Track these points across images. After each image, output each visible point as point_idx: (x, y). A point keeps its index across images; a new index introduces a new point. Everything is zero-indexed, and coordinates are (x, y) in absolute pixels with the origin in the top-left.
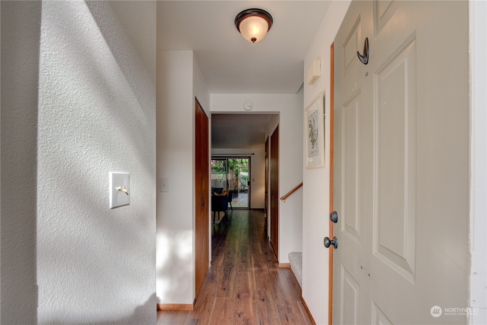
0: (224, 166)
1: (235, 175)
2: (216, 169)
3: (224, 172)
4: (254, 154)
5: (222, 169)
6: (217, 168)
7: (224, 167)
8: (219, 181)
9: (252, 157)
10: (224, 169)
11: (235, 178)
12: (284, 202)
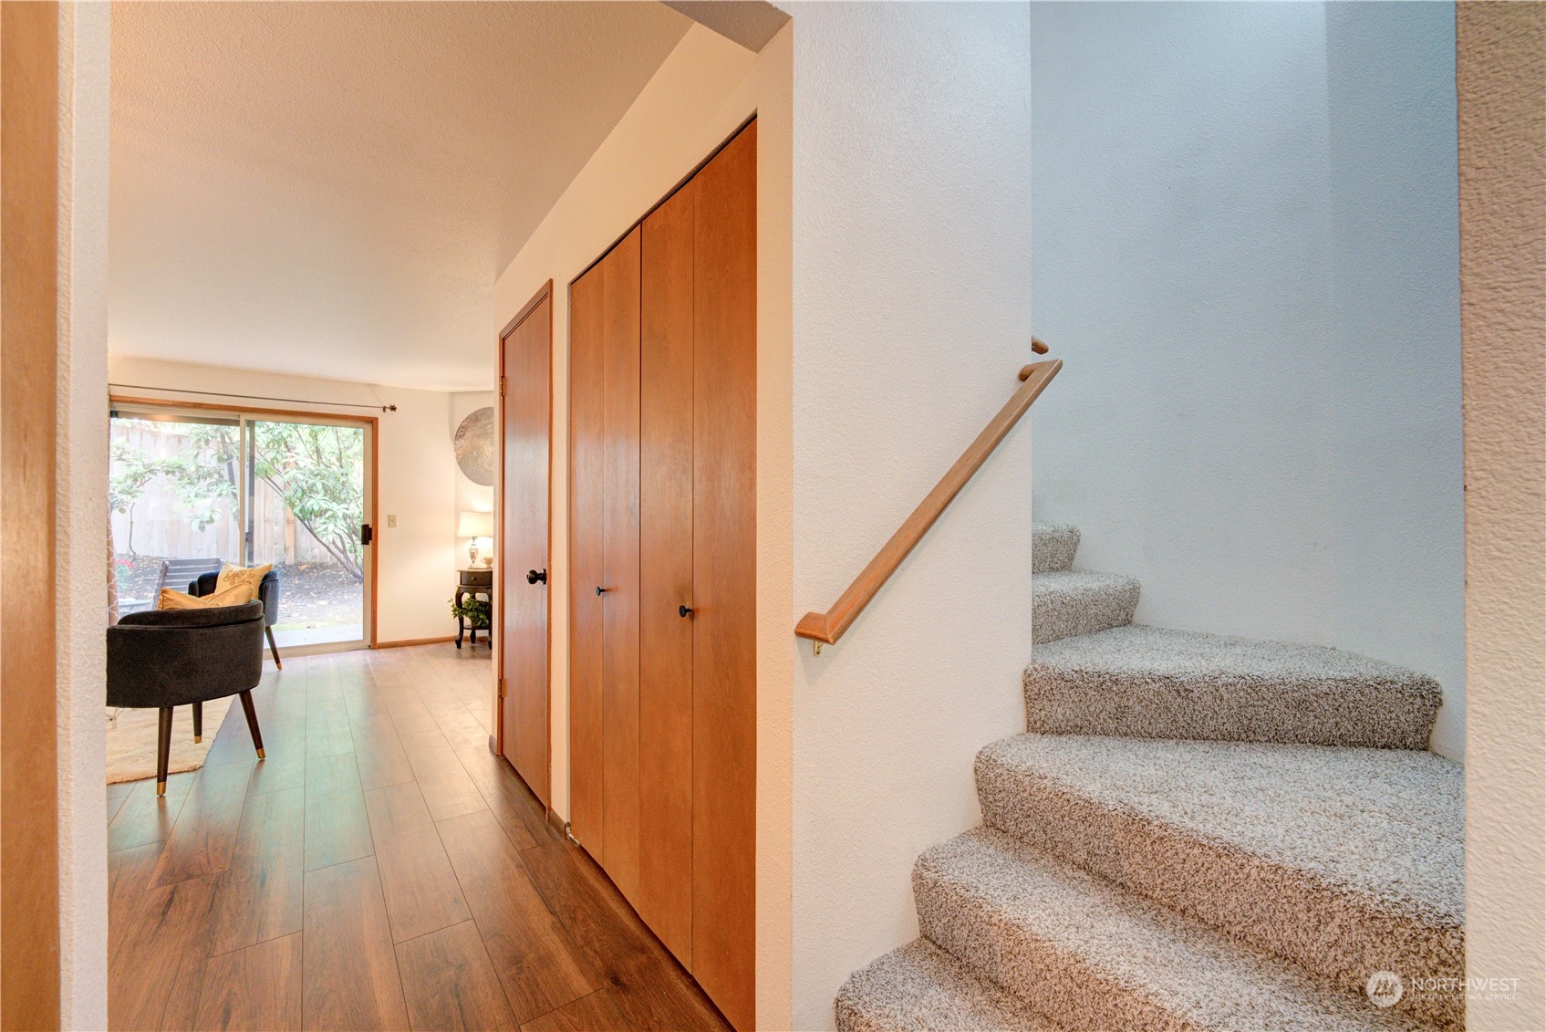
0: (220, 460)
1: (282, 504)
2: (173, 472)
3: (225, 487)
4: (393, 408)
5: (210, 475)
6: (180, 468)
7: (225, 466)
8: (195, 526)
9: (385, 421)
10: (221, 476)
11: (281, 516)
12: (818, 653)
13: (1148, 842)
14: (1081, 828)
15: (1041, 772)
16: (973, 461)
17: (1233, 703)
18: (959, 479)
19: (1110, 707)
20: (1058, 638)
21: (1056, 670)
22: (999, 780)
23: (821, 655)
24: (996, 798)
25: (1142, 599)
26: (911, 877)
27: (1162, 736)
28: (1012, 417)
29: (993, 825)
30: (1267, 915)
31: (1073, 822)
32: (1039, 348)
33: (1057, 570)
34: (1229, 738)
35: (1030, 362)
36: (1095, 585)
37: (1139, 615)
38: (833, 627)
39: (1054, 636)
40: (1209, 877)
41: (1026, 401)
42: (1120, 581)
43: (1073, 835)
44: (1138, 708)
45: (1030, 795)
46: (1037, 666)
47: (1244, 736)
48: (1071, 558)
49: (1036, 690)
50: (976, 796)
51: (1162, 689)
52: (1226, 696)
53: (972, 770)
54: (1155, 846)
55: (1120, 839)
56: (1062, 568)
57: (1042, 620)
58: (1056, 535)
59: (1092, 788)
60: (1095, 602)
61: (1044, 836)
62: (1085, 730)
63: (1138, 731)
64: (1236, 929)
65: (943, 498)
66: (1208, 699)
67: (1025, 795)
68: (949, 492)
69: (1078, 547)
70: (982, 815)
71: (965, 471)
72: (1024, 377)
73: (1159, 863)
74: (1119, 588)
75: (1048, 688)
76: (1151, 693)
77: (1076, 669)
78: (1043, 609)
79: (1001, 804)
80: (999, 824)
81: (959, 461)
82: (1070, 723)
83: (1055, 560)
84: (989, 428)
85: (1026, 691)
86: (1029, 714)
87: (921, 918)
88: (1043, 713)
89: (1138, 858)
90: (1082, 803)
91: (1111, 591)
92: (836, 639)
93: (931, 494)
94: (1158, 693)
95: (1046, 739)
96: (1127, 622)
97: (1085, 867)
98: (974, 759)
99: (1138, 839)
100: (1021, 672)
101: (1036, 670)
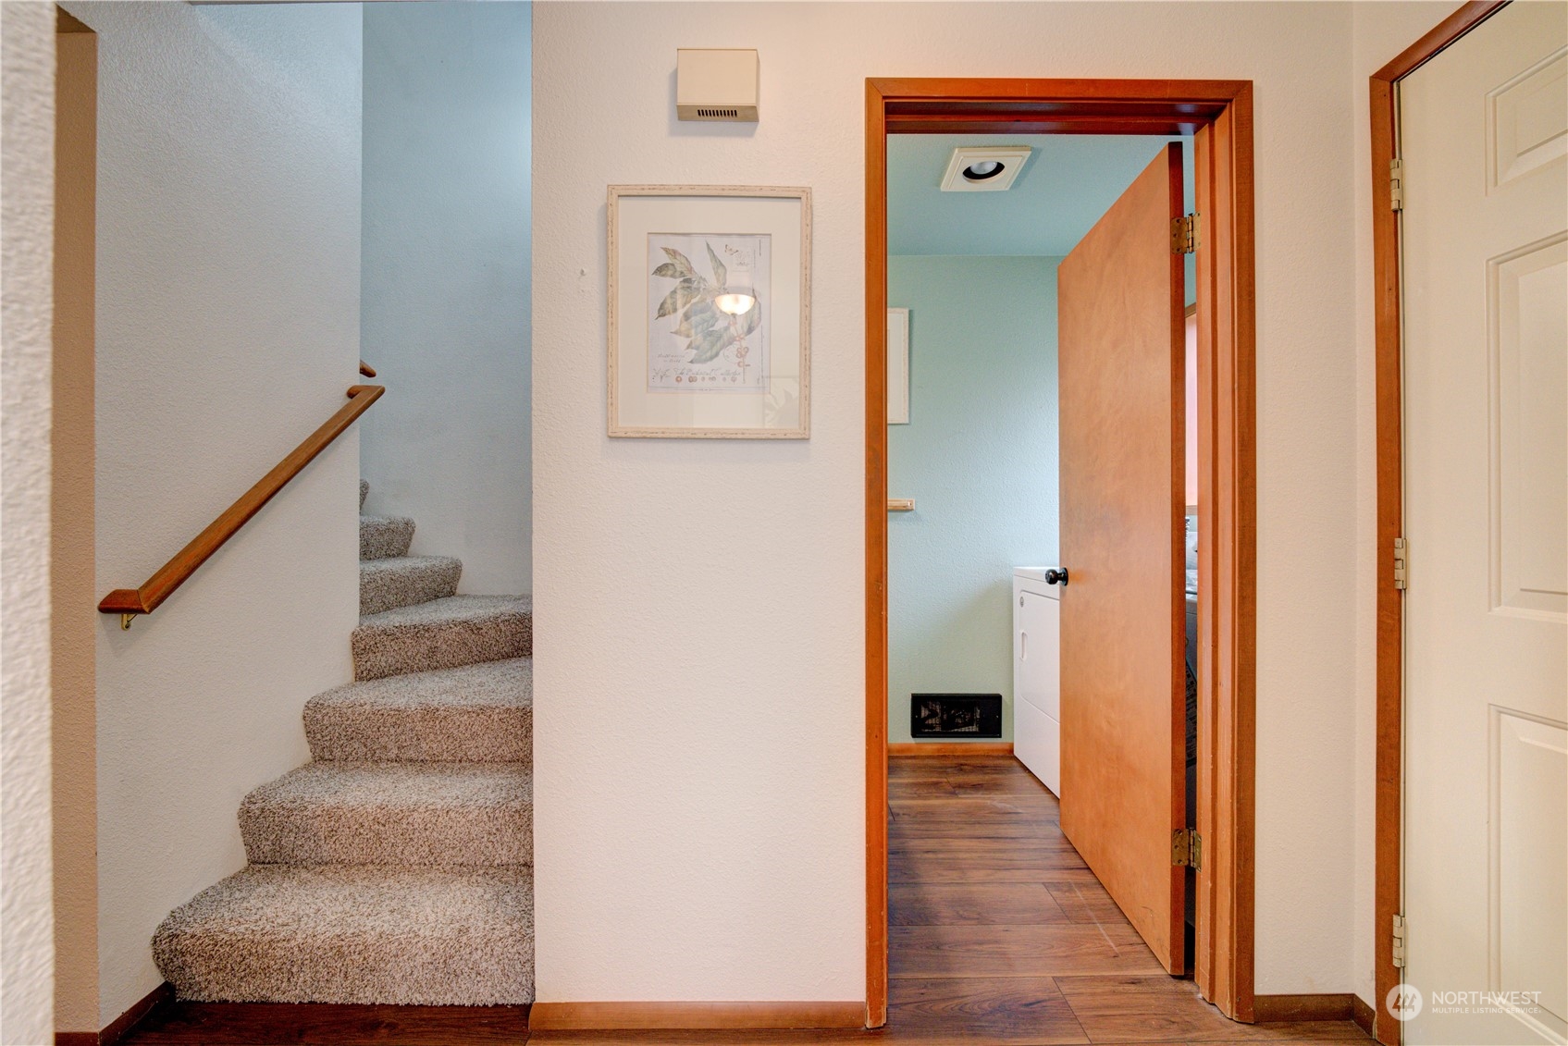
12: (127, 627)
13: (437, 722)
14: (392, 731)
15: (362, 701)
16: (299, 461)
17: (508, 633)
18: (285, 475)
19: (424, 649)
20: (388, 608)
21: (380, 628)
22: (326, 718)
23: (131, 629)
24: (323, 734)
25: (463, 574)
26: (237, 816)
27: (462, 664)
28: (335, 429)
29: (322, 758)
30: (504, 741)
31: (386, 729)
32: (366, 372)
33: (394, 556)
34: (508, 656)
35: (358, 384)
36: (422, 565)
37: (462, 587)
38: (149, 598)
39: (384, 607)
40: (473, 730)
41: (350, 416)
42: (445, 561)
43: (387, 739)
44: (444, 647)
45: (353, 721)
46: (363, 627)
47: (516, 654)
48: (407, 546)
49: (361, 647)
50: (305, 740)
51: (462, 631)
52: (503, 629)
53: (300, 717)
54: (442, 724)
55: (420, 728)
56: (398, 555)
57: (373, 594)
58: (392, 526)
59: (400, 702)
60: (422, 578)
61: (365, 750)
62: (404, 670)
63: (445, 664)
64: (488, 758)
65: (268, 490)
66: (492, 633)
67: (348, 722)
68: (274, 485)
69: (414, 536)
70: (311, 754)
71: (291, 468)
72: (351, 395)
73: (445, 734)
74: (444, 566)
75: (373, 643)
76: (454, 634)
77: (397, 625)
78: (373, 585)
79: (328, 738)
80: (327, 756)
81: (286, 460)
82: (392, 668)
83: (392, 548)
84: (315, 435)
85: (354, 649)
86: (357, 667)
87: (249, 848)
88: (369, 663)
89: (432, 736)
90: (392, 713)
91: (436, 569)
92: (152, 608)
93: (256, 486)
94: (459, 633)
95: (370, 683)
96: (451, 593)
97: (398, 760)
98: (302, 707)
99: (431, 723)
100: (350, 634)
101: (362, 630)
